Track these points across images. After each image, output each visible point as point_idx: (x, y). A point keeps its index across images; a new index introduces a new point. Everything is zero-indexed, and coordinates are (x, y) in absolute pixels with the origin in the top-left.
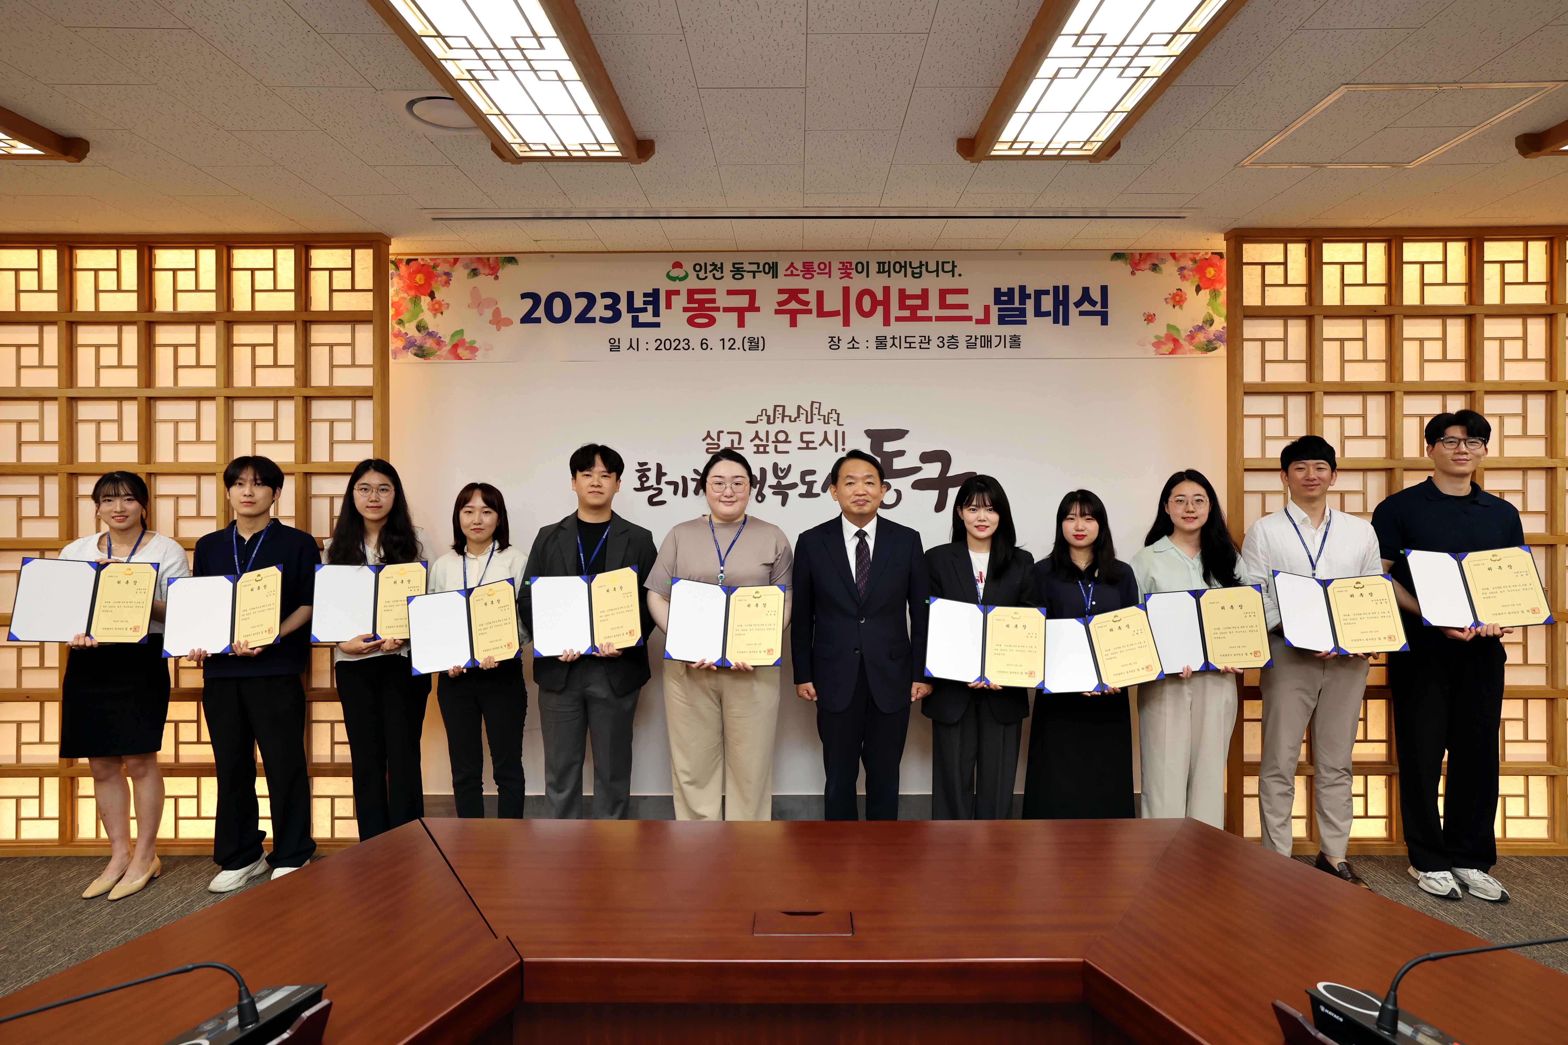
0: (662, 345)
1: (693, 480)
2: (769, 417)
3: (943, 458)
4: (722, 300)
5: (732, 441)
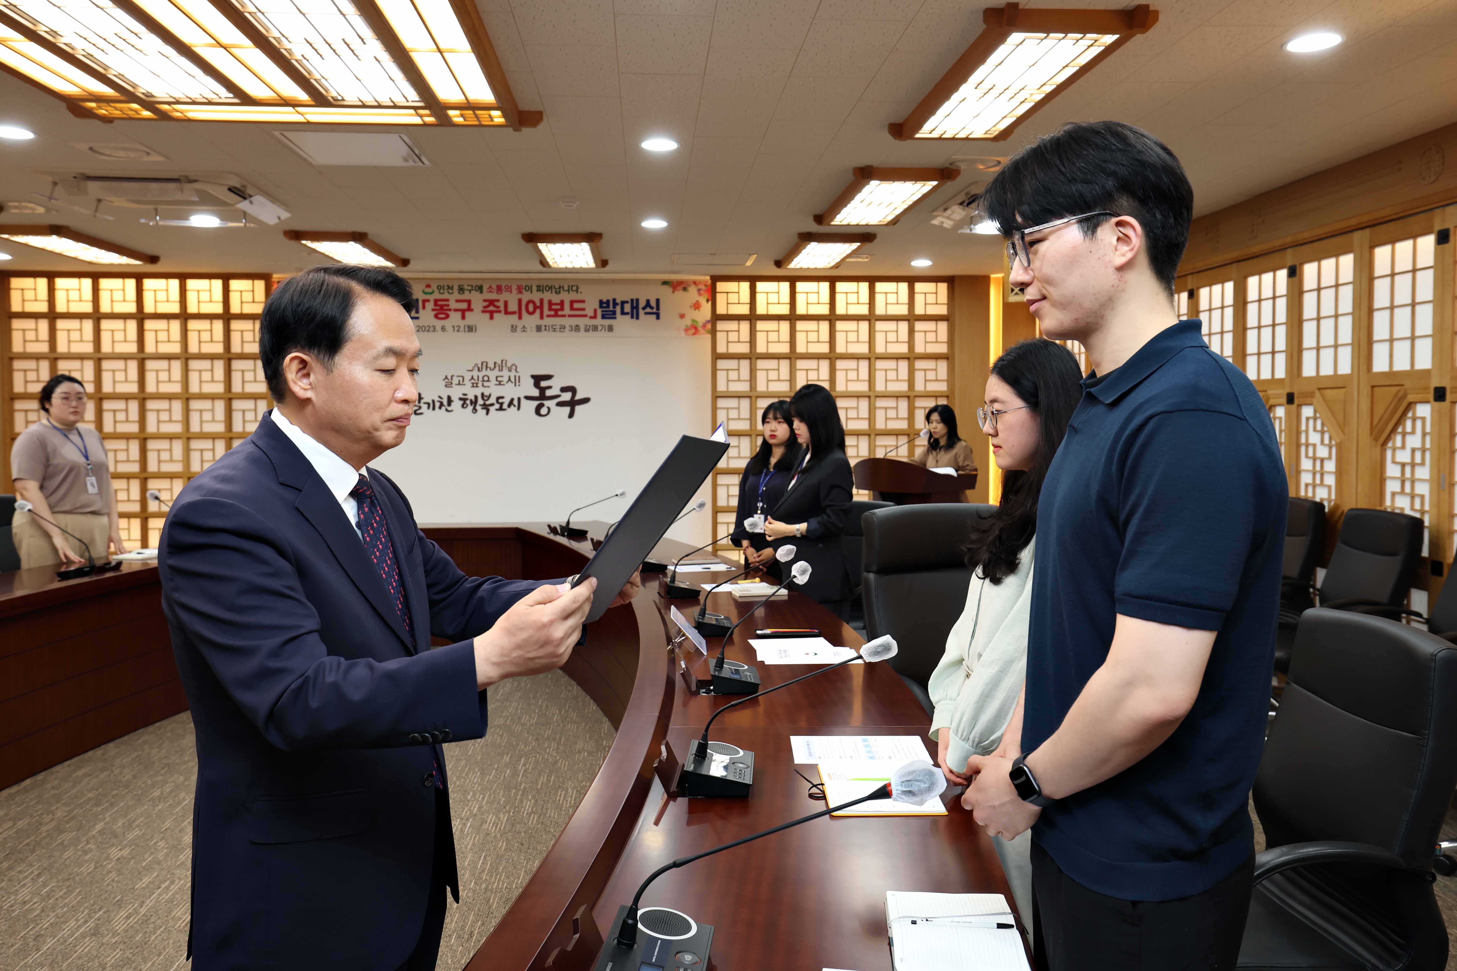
1: (438, 401)
2: (479, 368)
3: (573, 390)
4: (453, 305)
5: (459, 381)
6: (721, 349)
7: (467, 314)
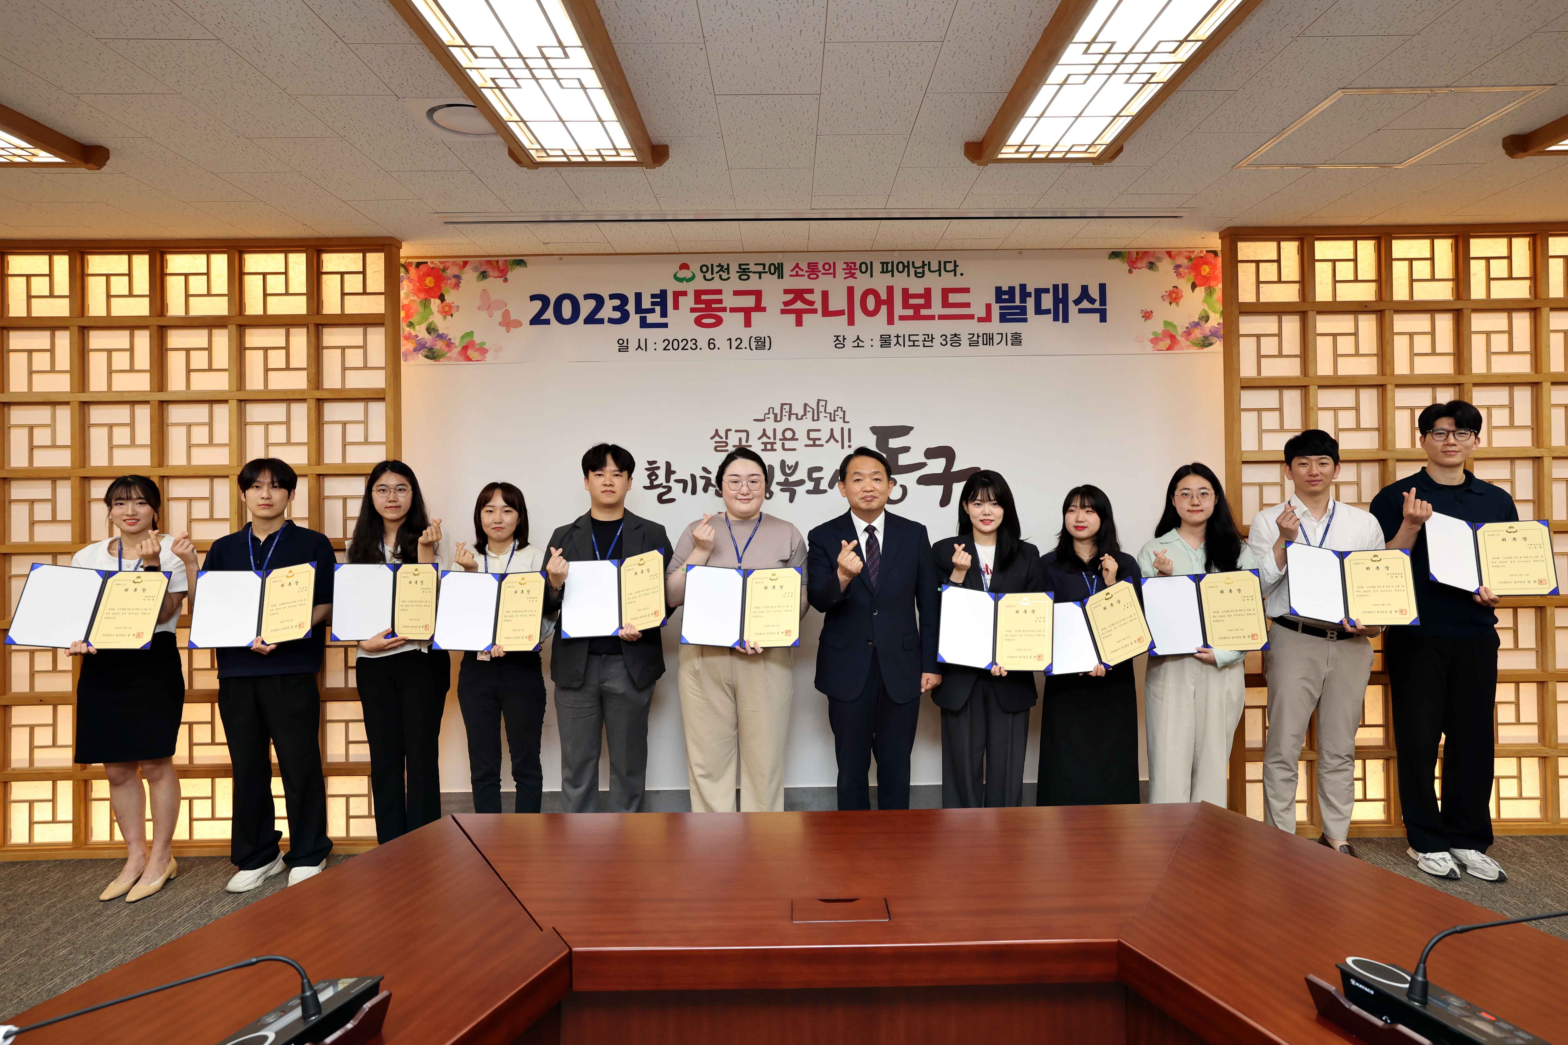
0: (670, 345)
1: (702, 477)
2: (776, 415)
3: (947, 453)
4: (729, 301)
6: (1247, 370)
7: (755, 316)
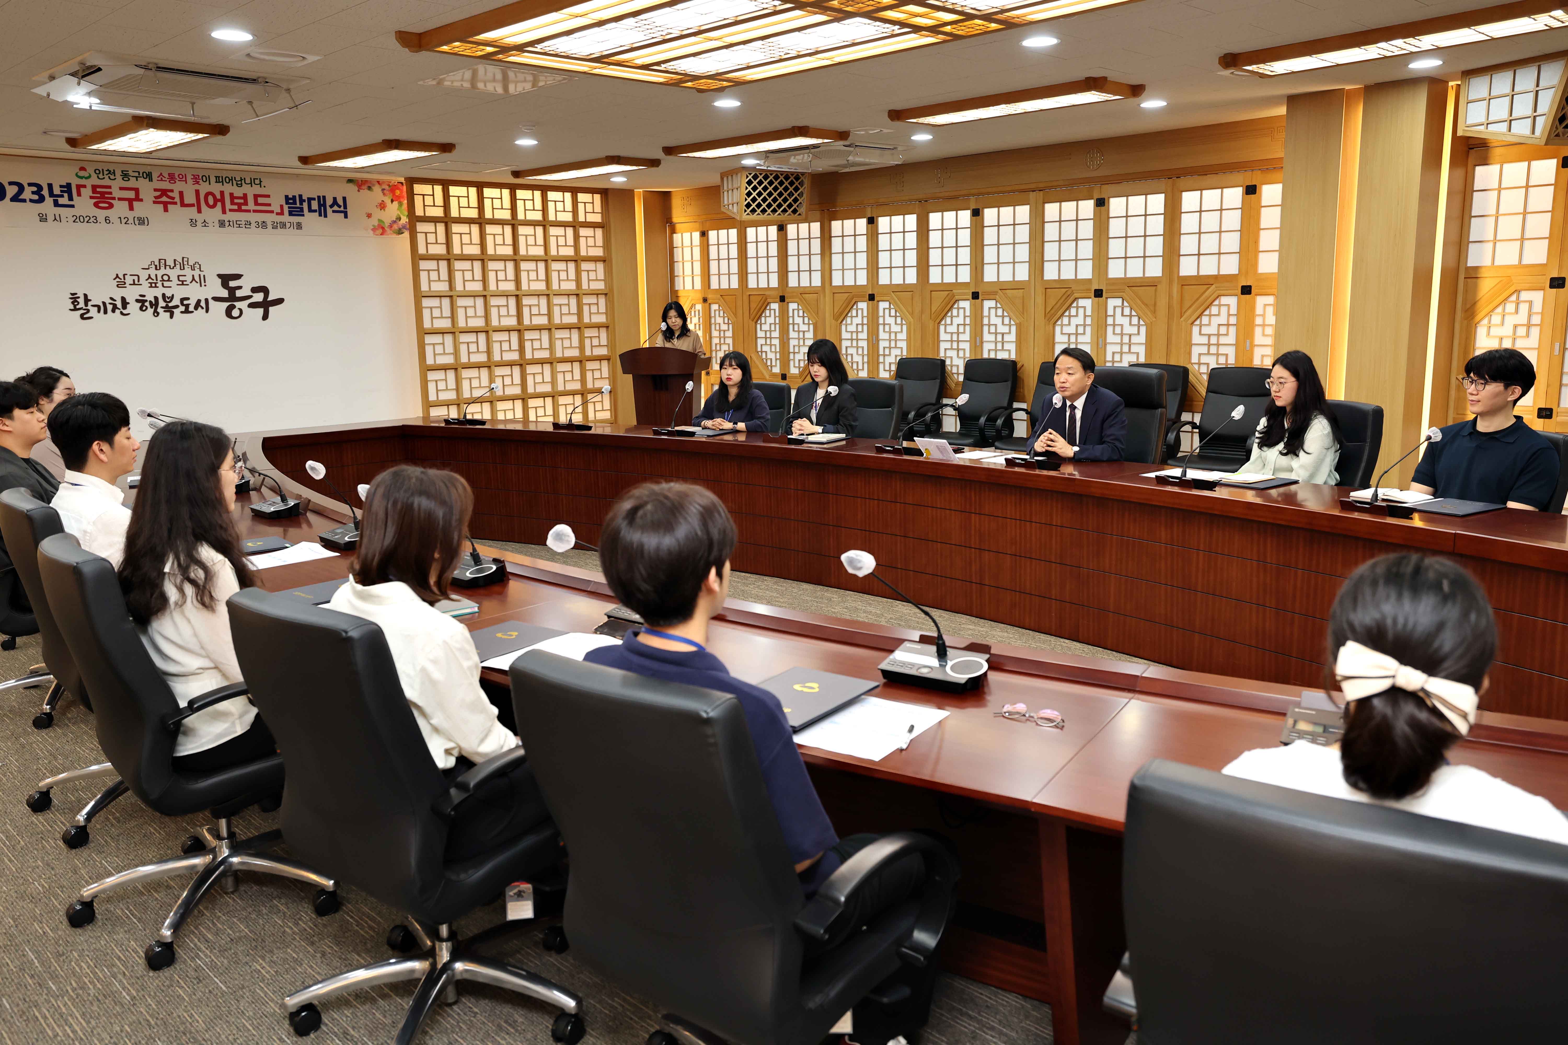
0: (77, 219)
1: (110, 304)
2: (156, 266)
3: (264, 290)
4: (116, 193)
5: (134, 280)
6: (422, 248)
7: (136, 204)
